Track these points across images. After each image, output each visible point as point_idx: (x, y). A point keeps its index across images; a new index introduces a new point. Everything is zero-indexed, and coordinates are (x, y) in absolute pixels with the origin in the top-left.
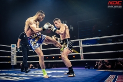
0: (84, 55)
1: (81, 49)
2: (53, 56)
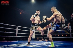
0: (72, 34)
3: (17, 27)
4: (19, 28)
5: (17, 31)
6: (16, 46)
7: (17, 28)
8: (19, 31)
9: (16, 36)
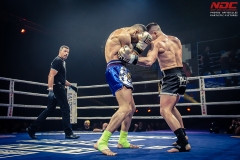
0: (208, 106)
1: (203, 95)
2: (148, 108)
3: (12, 81)
4: (18, 86)
5: (12, 97)
6: (12, 152)
7: (12, 86)
8: (18, 99)
9: (10, 116)
